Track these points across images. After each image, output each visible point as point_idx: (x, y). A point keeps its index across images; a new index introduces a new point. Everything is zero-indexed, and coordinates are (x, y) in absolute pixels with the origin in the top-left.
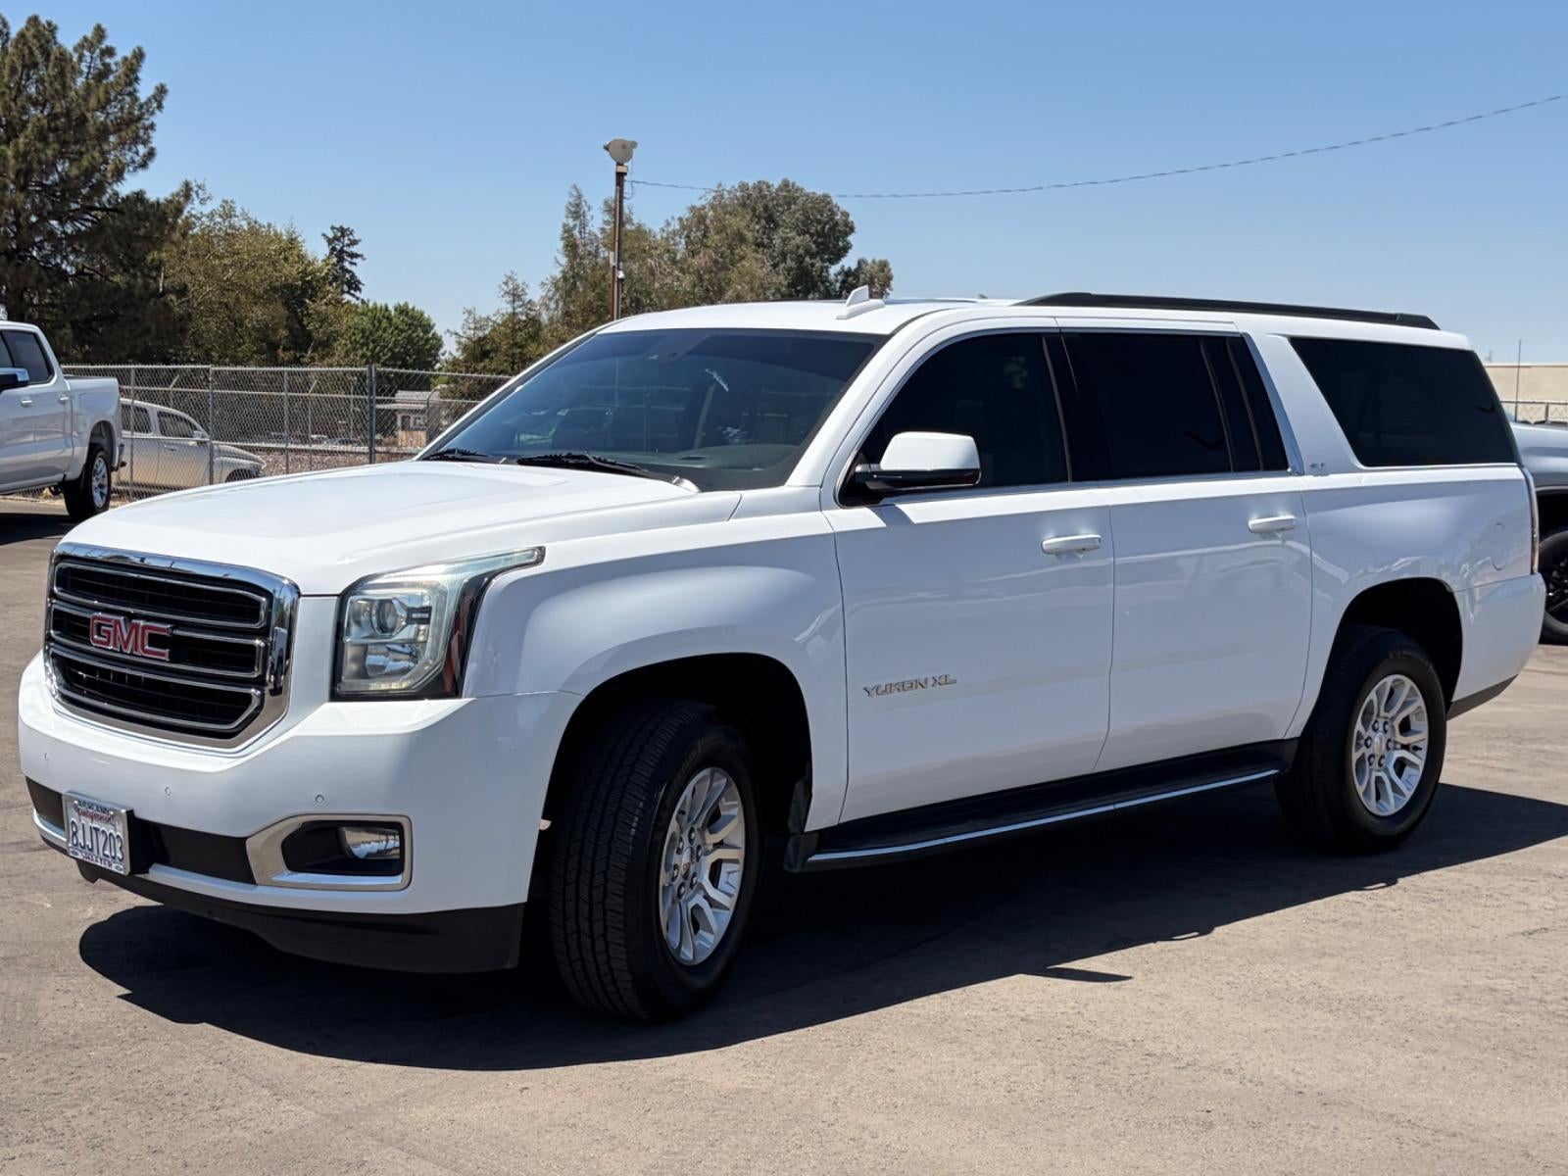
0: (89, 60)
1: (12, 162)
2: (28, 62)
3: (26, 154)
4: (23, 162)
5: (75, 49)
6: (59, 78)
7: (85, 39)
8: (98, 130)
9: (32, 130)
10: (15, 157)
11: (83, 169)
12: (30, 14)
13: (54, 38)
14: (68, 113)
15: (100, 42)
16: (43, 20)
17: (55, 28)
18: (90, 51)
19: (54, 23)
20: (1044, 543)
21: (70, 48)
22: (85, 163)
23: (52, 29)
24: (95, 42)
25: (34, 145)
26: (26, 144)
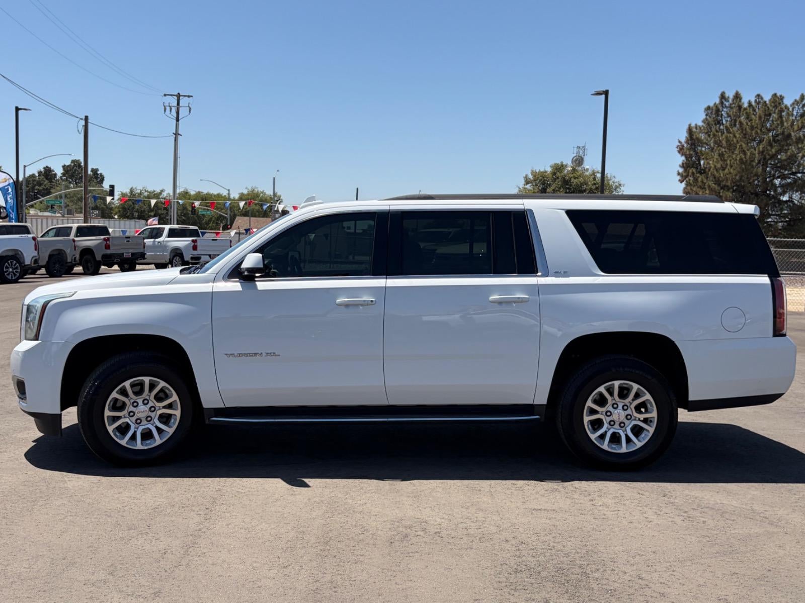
0: (797, 109)
1: (757, 155)
2: (767, 113)
3: (763, 152)
4: (762, 155)
5: (791, 106)
6: (780, 119)
7: (796, 100)
8: (796, 139)
9: (766, 142)
10: (759, 154)
11: (788, 156)
12: (773, 93)
13: (783, 102)
14: (783, 133)
15: (802, 101)
16: (778, 95)
17: (783, 98)
18: (797, 105)
19: (783, 95)
20: (337, 301)
21: (789, 105)
22: (789, 154)
23: (782, 98)
24: (800, 102)
25: (767, 148)
26: (763, 148)
